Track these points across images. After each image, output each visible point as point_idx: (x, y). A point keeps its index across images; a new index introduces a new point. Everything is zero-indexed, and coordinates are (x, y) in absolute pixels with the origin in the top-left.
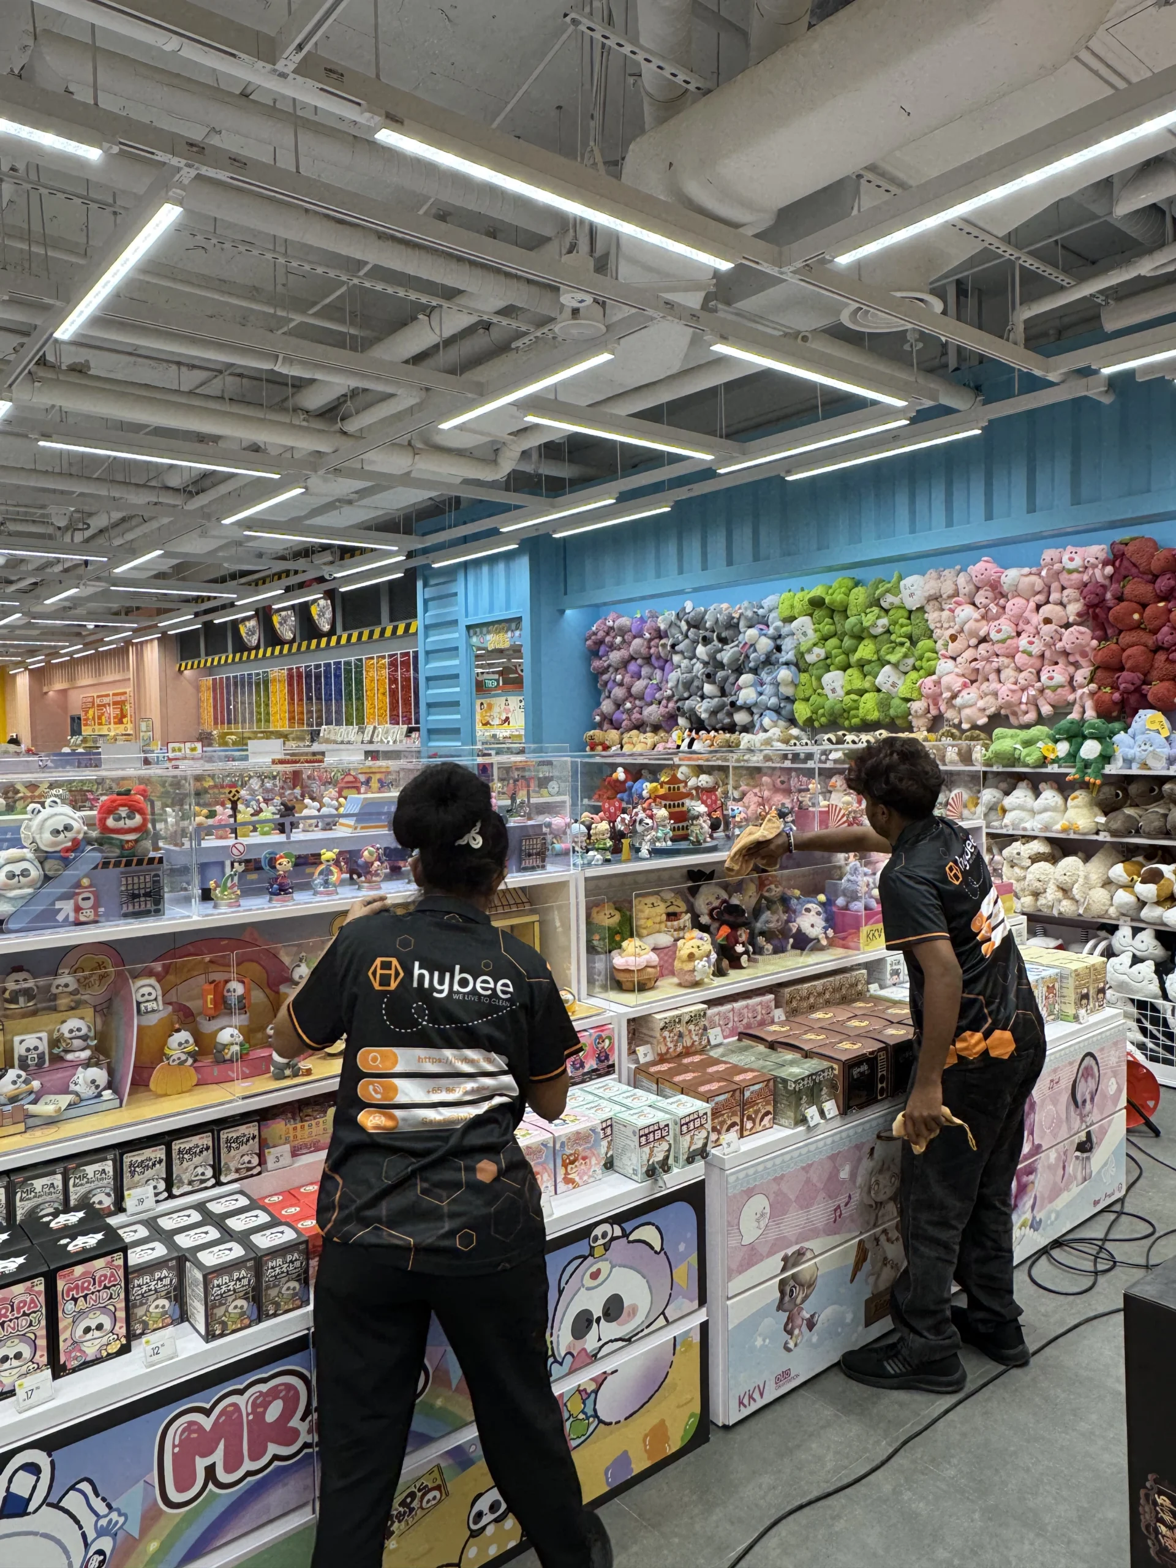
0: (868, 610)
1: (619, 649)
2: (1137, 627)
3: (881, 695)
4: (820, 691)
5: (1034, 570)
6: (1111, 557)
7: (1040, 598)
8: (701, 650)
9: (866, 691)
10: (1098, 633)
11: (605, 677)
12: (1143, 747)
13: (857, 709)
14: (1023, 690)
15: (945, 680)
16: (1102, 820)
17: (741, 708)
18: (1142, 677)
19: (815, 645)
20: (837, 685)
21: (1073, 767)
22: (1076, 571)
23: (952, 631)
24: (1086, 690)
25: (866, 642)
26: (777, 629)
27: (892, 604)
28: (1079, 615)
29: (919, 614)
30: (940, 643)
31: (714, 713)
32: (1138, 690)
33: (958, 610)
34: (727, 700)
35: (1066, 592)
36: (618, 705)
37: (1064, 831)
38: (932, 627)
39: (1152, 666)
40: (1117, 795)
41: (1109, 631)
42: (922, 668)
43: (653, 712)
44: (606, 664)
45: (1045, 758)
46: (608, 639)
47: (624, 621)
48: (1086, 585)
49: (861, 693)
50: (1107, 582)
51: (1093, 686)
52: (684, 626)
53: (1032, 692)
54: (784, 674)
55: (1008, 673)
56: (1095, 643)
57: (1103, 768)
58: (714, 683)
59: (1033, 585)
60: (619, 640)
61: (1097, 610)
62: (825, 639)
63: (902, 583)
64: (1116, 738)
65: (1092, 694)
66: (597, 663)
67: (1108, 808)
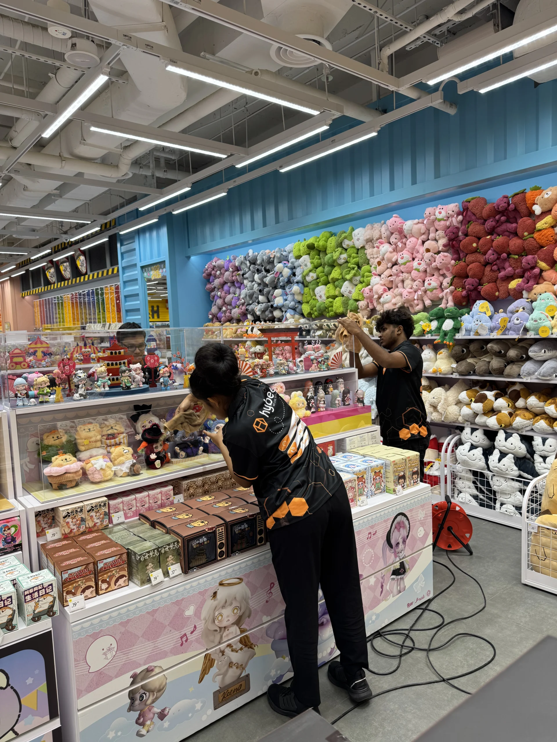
0: (336, 250)
1: (219, 278)
2: (475, 251)
3: (344, 298)
4: (314, 297)
5: (420, 220)
6: (462, 210)
7: (424, 237)
8: (257, 277)
9: (337, 296)
10: (456, 256)
11: (213, 294)
12: (476, 323)
13: (332, 306)
14: (415, 292)
15: (374, 288)
16: (454, 365)
17: (276, 308)
18: (478, 281)
19: (310, 271)
20: (322, 294)
21: (439, 335)
22: (442, 219)
23: (378, 260)
24: (448, 290)
25: (336, 268)
26: (292, 263)
27: (348, 245)
28: (444, 246)
29: (362, 251)
30: (373, 266)
31: (263, 312)
32: (476, 289)
33: (381, 247)
34: (270, 304)
35: (438, 233)
36: (220, 309)
37: (435, 372)
38: (369, 257)
39: (484, 274)
40: (463, 351)
41: (461, 255)
42: (364, 282)
43: (236, 312)
44: (213, 286)
45: (424, 331)
46: (213, 272)
47: (221, 262)
48: (448, 227)
49: (334, 297)
50: (459, 226)
51: (452, 288)
52: (248, 263)
53: (420, 293)
54: (296, 288)
55: (408, 282)
56: (453, 262)
57: (455, 335)
58: (263, 295)
59: (420, 229)
60: (218, 272)
61: (454, 242)
62: (316, 268)
63: (353, 233)
64: (463, 317)
65: (452, 292)
66: (208, 286)
67: (458, 358)
